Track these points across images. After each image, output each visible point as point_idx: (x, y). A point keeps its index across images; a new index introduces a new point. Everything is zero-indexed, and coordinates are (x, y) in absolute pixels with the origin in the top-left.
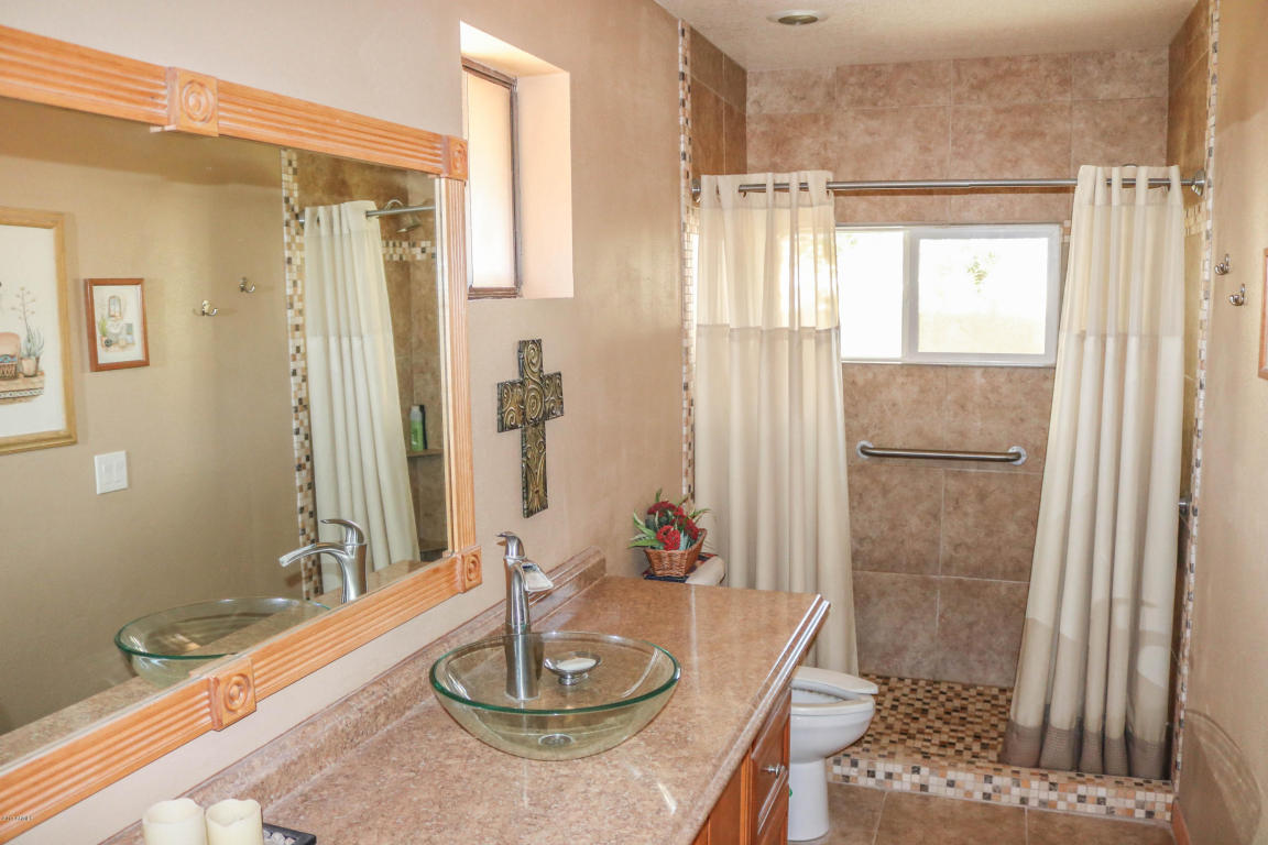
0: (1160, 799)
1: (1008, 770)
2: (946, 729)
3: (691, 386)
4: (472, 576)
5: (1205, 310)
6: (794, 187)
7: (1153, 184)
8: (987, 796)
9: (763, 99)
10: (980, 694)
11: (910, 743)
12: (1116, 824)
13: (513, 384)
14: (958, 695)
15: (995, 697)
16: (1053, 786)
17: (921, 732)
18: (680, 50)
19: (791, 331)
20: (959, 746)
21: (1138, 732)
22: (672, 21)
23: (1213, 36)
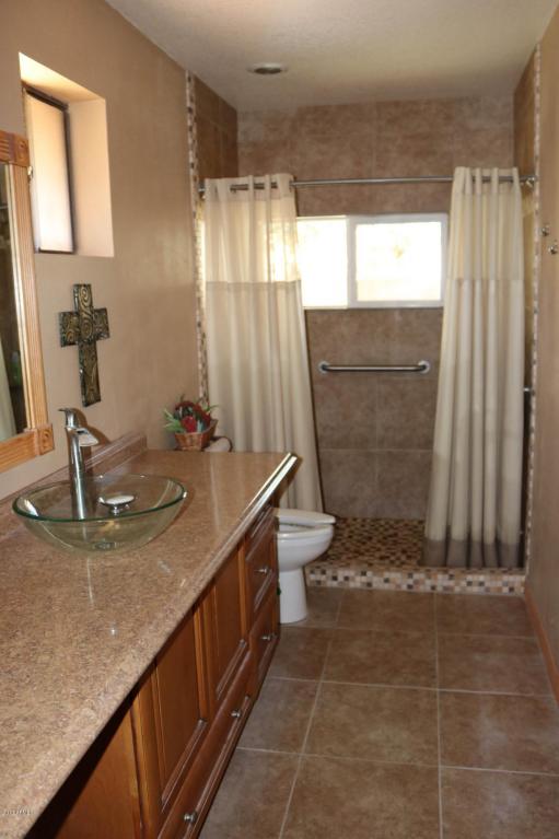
0: (517, 580)
1: (423, 569)
2: (383, 548)
3: (204, 324)
4: (47, 444)
5: (536, 261)
6: (268, 186)
7: (502, 180)
8: (410, 587)
9: (249, 131)
10: (406, 525)
11: (360, 558)
12: (490, 598)
13: (71, 313)
14: (391, 527)
15: (416, 527)
16: (451, 577)
17: (367, 551)
18: (188, 92)
19: (269, 283)
20: (393, 558)
21: (503, 539)
22: (180, 70)
23: (537, 81)
